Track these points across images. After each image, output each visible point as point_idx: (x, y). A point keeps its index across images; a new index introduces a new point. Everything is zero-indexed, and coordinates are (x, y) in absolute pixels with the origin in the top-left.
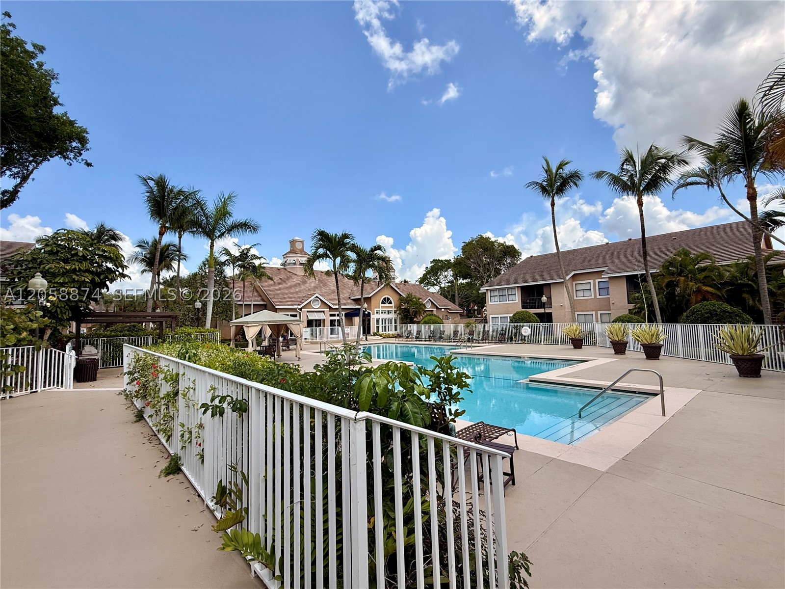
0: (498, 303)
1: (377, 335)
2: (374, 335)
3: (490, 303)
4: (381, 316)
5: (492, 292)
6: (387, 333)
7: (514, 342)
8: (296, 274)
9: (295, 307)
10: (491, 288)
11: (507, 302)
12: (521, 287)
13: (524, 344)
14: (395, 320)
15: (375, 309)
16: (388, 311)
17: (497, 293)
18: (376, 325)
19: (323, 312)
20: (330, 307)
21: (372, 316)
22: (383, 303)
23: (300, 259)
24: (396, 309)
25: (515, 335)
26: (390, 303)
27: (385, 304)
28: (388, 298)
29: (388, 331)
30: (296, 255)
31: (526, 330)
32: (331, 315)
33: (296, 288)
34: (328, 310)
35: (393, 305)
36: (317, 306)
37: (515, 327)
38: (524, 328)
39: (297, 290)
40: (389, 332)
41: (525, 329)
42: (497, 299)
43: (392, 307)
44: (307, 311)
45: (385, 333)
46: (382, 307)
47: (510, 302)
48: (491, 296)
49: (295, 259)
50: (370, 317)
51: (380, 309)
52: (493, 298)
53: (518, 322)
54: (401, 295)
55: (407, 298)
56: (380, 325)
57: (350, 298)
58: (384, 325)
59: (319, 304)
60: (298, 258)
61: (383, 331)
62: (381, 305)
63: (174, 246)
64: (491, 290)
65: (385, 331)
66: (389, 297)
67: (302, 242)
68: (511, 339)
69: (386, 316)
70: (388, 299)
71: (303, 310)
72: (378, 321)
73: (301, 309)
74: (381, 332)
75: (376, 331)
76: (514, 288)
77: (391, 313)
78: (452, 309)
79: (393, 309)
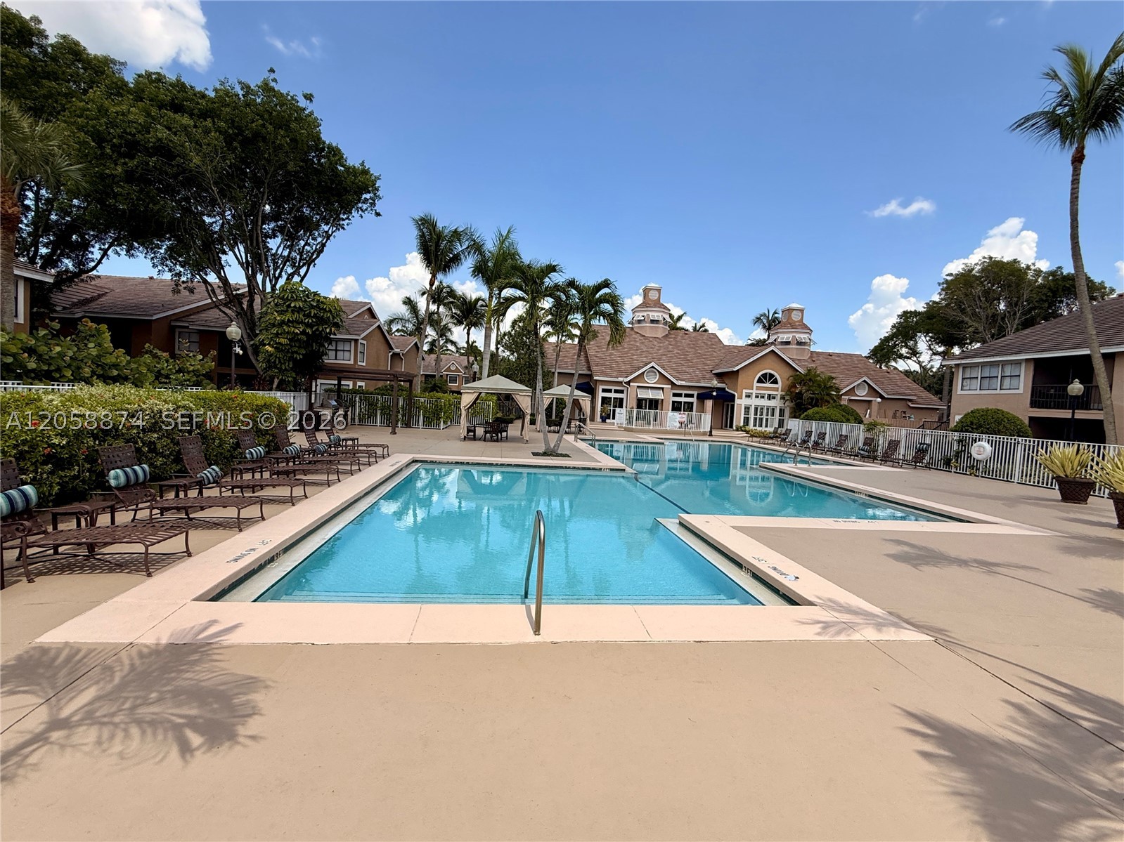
0: (978, 392)
1: (742, 431)
2: (737, 430)
3: (959, 392)
4: (754, 402)
5: (968, 371)
6: (763, 429)
7: (953, 470)
8: (644, 336)
9: (620, 379)
10: (963, 362)
11: (998, 391)
12: (1035, 360)
13: (973, 477)
14: (781, 410)
15: (744, 391)
16: (770, 395)
17: (977, 373)
18: (743, 416)
19: (663, 389)
20: (673, 383)
21: (737, 401)
22: (760, 381)
23: (651, 314)
24: (783, 393)
25: (958, 454)
26: (775, 382)
27: (764, 383)
28: (770, 374)
29: (766, 426)
30: (646, 309)
31: (982, 448)
32: (675, 395)
33: (633, 355)
34: (670, 386)
35: (779, 385)
36: (652, 380)
37: (960, 441)
38: (978, 443)
39: (635, 357)
40: (766, 429)
41: (980, 446)
42: (977, 383)
43: (777, 389)
44: (638, 387)
45: (759, 429)
46: (758, 388)
47: (1003, 392)
48: (963, 379)
49: (645, 314)
50: (734, 401)
51: (754, 392)
52: (967, 383)
53: (967, 431)
54: (797, 371)
55: (806, 375)
56: (752, 416)
57: (711, 371)
58: (758, 416)
59: (656, 378)
60: (648, 313)
61: (755, 425)
62: (756, 384)
63: (483, 300)
64: (965, 367)
65: (761, 426)
66: (773, 372)
67: (659, 290)
68: (948, 462)
69: (764, 403)
70: (772, 376)
71: (631, 384)
72: (747, 409)
73: (628, 383)
74: (751, 426)
75: (742, 424)
76: (1018, 362)
77: (774, 398)
78: (919, 400)
79: (779, 393)
